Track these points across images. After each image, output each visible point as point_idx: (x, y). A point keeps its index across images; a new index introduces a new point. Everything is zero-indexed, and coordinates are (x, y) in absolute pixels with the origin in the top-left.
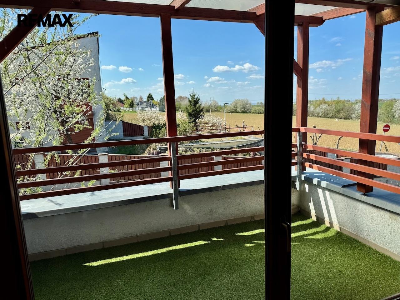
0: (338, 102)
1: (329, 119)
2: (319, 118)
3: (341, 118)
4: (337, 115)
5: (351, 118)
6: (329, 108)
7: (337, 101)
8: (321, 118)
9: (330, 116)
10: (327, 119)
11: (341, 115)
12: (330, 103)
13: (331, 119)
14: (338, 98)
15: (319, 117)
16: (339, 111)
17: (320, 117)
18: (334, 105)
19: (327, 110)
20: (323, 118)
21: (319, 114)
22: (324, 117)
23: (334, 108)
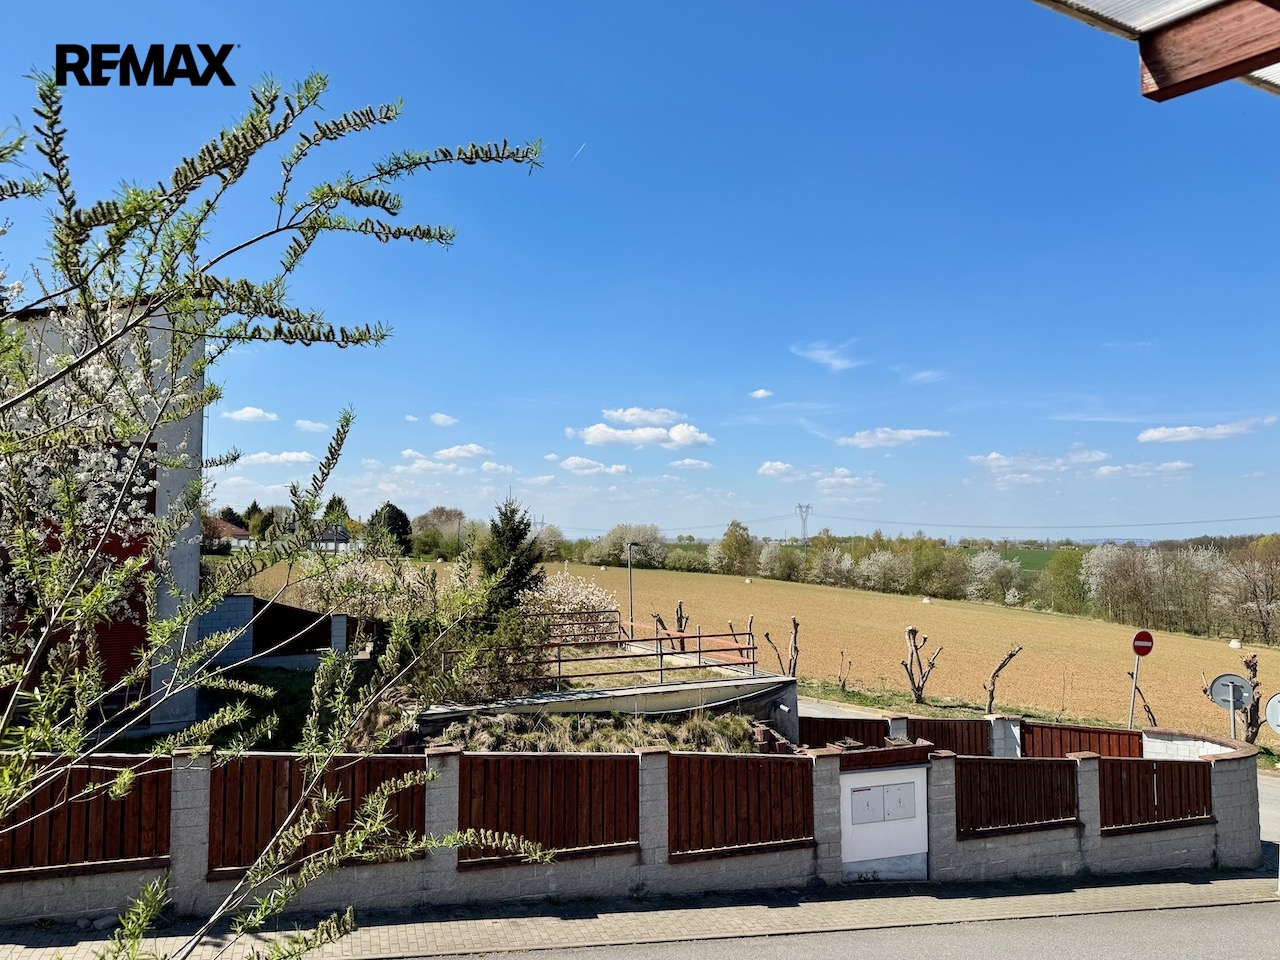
0: (920, 545)
1: (900, 596)
2: (870, 592)
3: (934, 595)
4: (922, 583)
5: (965, 597)
6: (896, 563)
7: (916, 541)
8: (876, 593)
9: (902, 588)
10: (892, 595)
11: (935, 586)
12: (896, 549)
13: (905, 597)
14: (920, 533)
15: (869, 589)
16: (926, 574)
17: (873, 589)
18: (910, 555)
19: (892, 569)
20: (881, 594)
21: (868, 578)
22: (884, 591)
23: (910, 565)
